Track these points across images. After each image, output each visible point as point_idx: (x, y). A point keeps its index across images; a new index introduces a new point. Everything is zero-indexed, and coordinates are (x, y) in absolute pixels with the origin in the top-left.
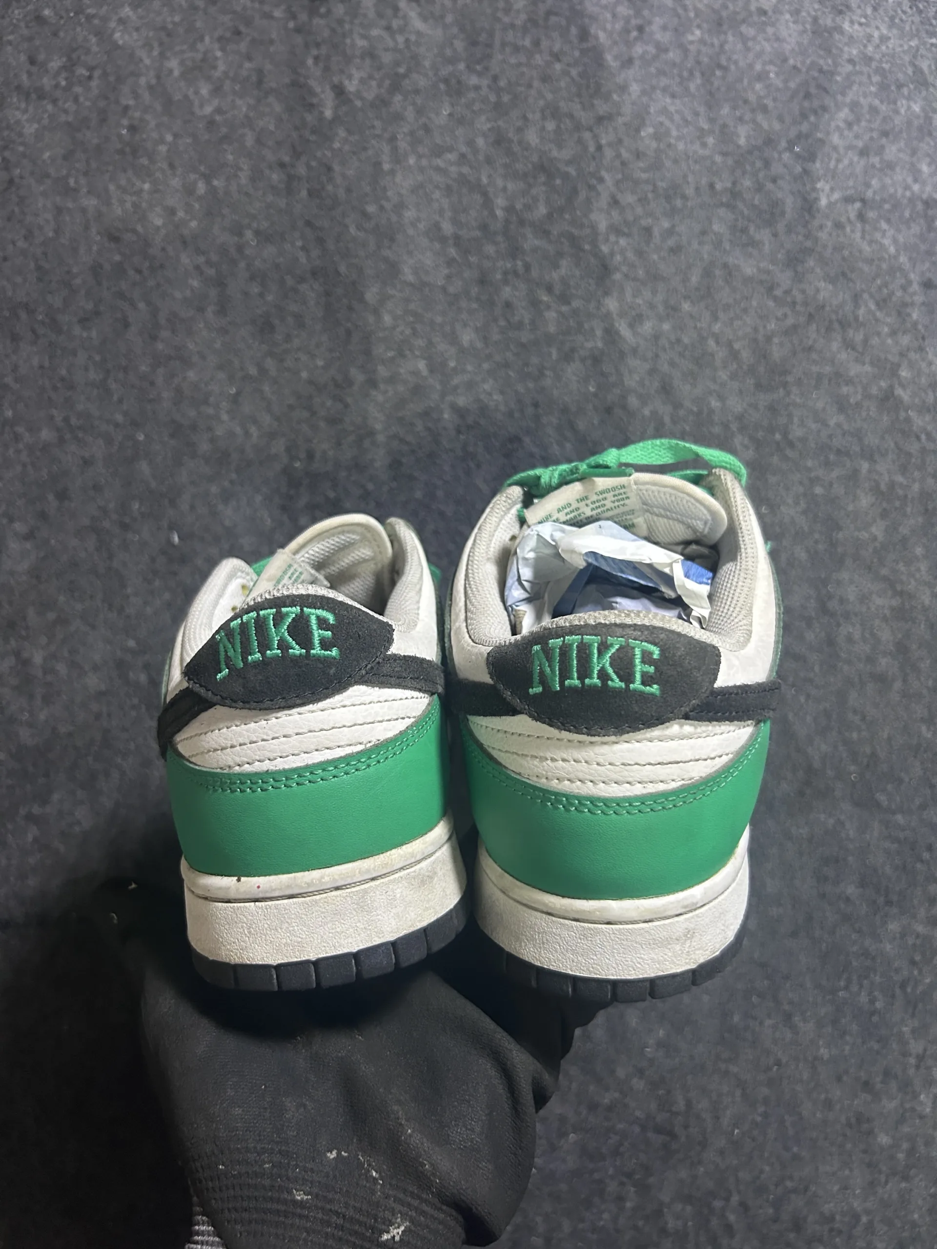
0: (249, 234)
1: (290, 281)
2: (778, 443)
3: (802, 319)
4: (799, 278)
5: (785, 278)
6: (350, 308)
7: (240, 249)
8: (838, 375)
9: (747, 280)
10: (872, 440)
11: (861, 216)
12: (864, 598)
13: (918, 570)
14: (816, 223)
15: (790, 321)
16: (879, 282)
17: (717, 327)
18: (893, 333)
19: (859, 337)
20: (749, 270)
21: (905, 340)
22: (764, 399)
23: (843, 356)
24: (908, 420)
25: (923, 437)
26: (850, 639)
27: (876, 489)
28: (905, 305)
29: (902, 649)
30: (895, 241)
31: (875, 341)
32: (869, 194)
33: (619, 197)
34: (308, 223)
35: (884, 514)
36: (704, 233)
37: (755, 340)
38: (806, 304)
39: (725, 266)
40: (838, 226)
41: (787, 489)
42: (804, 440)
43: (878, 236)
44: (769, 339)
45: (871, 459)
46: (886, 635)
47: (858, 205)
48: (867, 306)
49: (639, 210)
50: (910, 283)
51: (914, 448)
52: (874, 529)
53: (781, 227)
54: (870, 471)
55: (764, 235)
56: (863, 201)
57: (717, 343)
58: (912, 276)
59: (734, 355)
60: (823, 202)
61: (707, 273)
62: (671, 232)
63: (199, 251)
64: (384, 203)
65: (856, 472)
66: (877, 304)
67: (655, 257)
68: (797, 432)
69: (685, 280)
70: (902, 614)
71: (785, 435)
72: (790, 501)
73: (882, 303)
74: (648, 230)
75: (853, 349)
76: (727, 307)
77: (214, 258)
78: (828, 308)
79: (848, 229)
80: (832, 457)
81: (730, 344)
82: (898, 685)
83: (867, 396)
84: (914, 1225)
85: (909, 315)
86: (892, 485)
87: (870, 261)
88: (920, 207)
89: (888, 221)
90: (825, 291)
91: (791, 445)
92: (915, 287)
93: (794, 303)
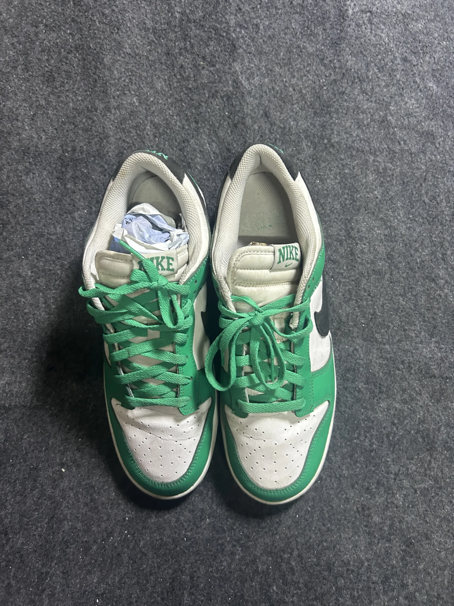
0: (41, 26)
1: (64, 53)
2: (325, 144)
3: (339, 77)
4: (337, 53)
5: (329, 54)
6: (96, 67)
7: (36, 34)
8: (358, 107)
9: (310, 55)
10: (376, 145)
11: (370, 21)
12: (370, 230)
13: (399, 215)
14: (347, 23)
15: (333, 77)
16: (379, 57)
17: (294, 81)
18: (387, 86)
19: (369, 88)
20: (311, 50)
21: (393, 89)
22: (318, 121)
23: (361, 97)
24: (394, 133)
25: (402, 143)
26: (362, 252)
27: (377, 171)
28: (393, 70)
29: (389, 257)
30: (388, 35)
31: (377, 89)
32: (374, 9)
33: (242, 6)
34: (73, 20)
35: (381, 184)
36: (287, 28)
37: (314, 88)
38: (340, 68)
39: (299, 47)
40: (358, 25)
41: (330, 170)
42: (339, 143)
43: (379, 32)
44: (321, 88)
45: (376, 155)
46: (381, 249)
47: (369, 14)
48: (373, 69)
49: (252, 15)
50: (395, 58)
51: (397, 148)
52: (376, 192)
53: (328, 25)
54: (374, 161)
55: (319, 30)
56: (371, 12)
57: (294, 90)
58: (397, 55)
59: (303, 97)
60: (350, 12)
61: (289, 51)
62: (269, 27)
63: (14, 36)
64: (114, 8)
65: (367, 161)
66: (378, 69)
67: (261, 41)
68: (335, 139)
69: (277, 55)
70: (390, 238)
71: (329, 140)
72: (332, 177)
73: (381, 69)
74: (257, 25)
75: (367, 94)
76: (299, 70)
77: (22, 39)
78: (353, 70)
79: (364, 27)
80: (354, 153)
81: (300, 92)
82: (387, 276)
83: (373, 120)
84: (393, 567)
85: (395, 76)
86: (385, 169)
87: (375, 46)
88: (401, 17)
89: (384, 24)
90: (351, 61)
91: (333, 146)
92: (399, 61)
93: (335, 68)
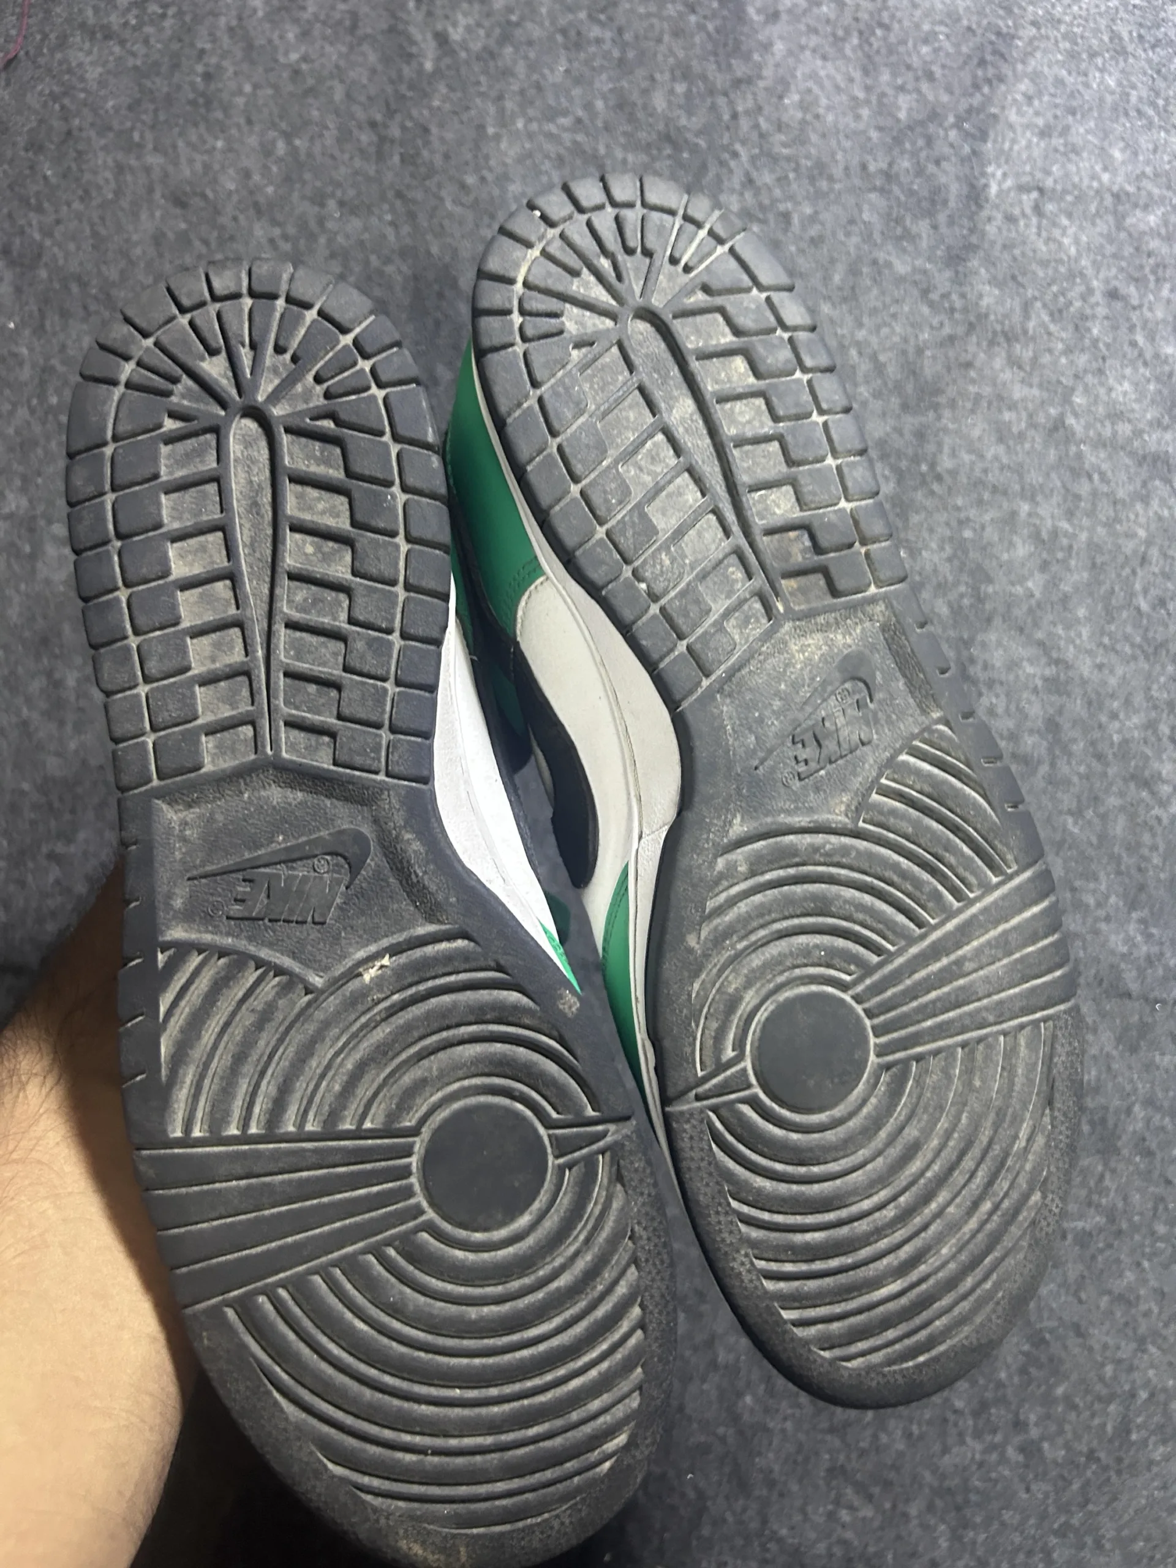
0: (332, 204)
1: (374, 260)
2: (923, 475)
3: (960, 330)
4: (959, 280)
5: (942, 279)
6: (440, 295)
7: (321, 222)
8: (1000, 398)
9: (901, 280)
10: (1034, 477)
11: (1037, 209)
12: (1013, 665)
13: (1080, 635)
14: (985, 213)
15: (947, 330)
16: (1055, 288)
17: (861, 335)
18: (1068, 351)
19: (1028, 354)
20: (901, 267)
21: (1082, 360)
22: (910, 422)
23: (1007, 375)
24: (1079, 456)
25: (1096, 477)
26: (991, 712)
27: (1036, 536)
28: (1084, 318)
29: (1052, 726)
30: (1077, 241)
31: (1046, 359)
32: (1049, 183)
33: (755, 174)
34: (399, 195)
35: (1044, 566)
36: (852, 222)
37: (904, 352)
38: (965, 310)
39: (875, 262)
40: (1010, 219)
41: (931, 530)
42: (954, 473)
43: (1057, 233)
44: (920, 351)
45: (1033, 499)
46: (1035, 710)
47: (1035, 195)
48: (1039, 316)
49: (777, 192)
50: (1090, 291)
51: (1084, 488)
52: (1030, 584)
53: (942, 218)
54: (1030, 515)
55: (923, 227)
56: (1041, 190)
57: (860, 353)
58: (1095, 283)
59: (879, 368)
60: (994, 189)
61: (854, 271)
62: (813, 219)
63: (275, 223)
64: (485, 173)
65: (1014, 514)
66: (1052, 314)
67: (793, 248)
68: (946, 463)
69: (827, 279)
70: (1054, 685)
71: (933, 465)
72: (934, 545)
73: (1057, 314)
74: (786, 217)
75: (1020, 367)
76: (874, 312)
77: (291, 230)
78: (992, 317)
79: (1022, 223)
80: (986, 496)
81: (874, 357)
82: (1044, 769)
83: (1032, 425)
84: (1000, 1385)
85: (1089, 330)
86: (1055, 533)
87: (1045, 264)
88: (1109, 201)
89: (1070, 216)
90: (989, 297)
91: (939, 478)
92: (1098, 297)
93: (952, 310)
